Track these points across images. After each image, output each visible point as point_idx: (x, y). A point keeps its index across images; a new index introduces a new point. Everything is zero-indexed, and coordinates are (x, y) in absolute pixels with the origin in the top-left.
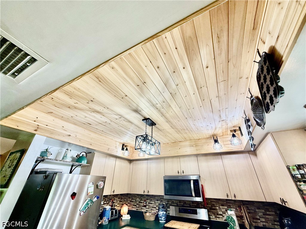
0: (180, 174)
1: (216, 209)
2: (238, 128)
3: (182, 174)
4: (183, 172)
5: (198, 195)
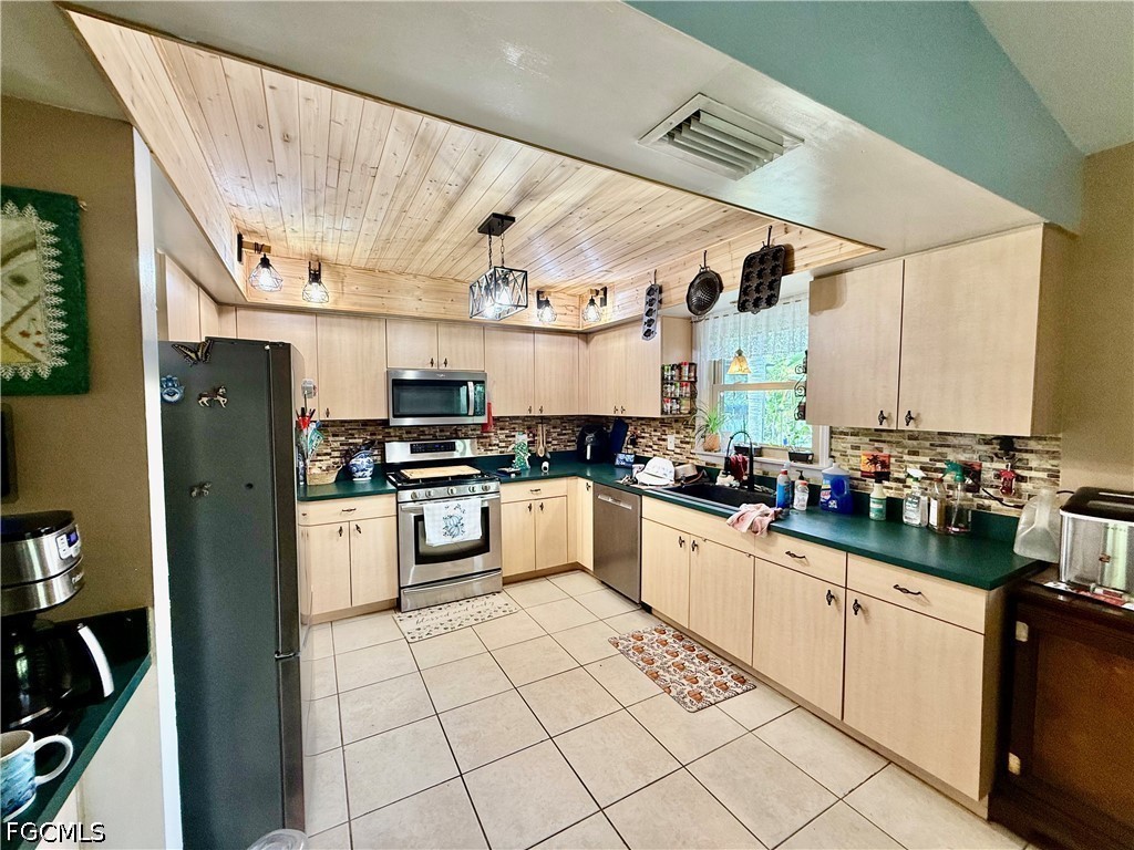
0: (435, 367)
1: (490, 437)
2: (601, 289)
3: (442, 367)
4: (446, 363)
5: (478, 411)
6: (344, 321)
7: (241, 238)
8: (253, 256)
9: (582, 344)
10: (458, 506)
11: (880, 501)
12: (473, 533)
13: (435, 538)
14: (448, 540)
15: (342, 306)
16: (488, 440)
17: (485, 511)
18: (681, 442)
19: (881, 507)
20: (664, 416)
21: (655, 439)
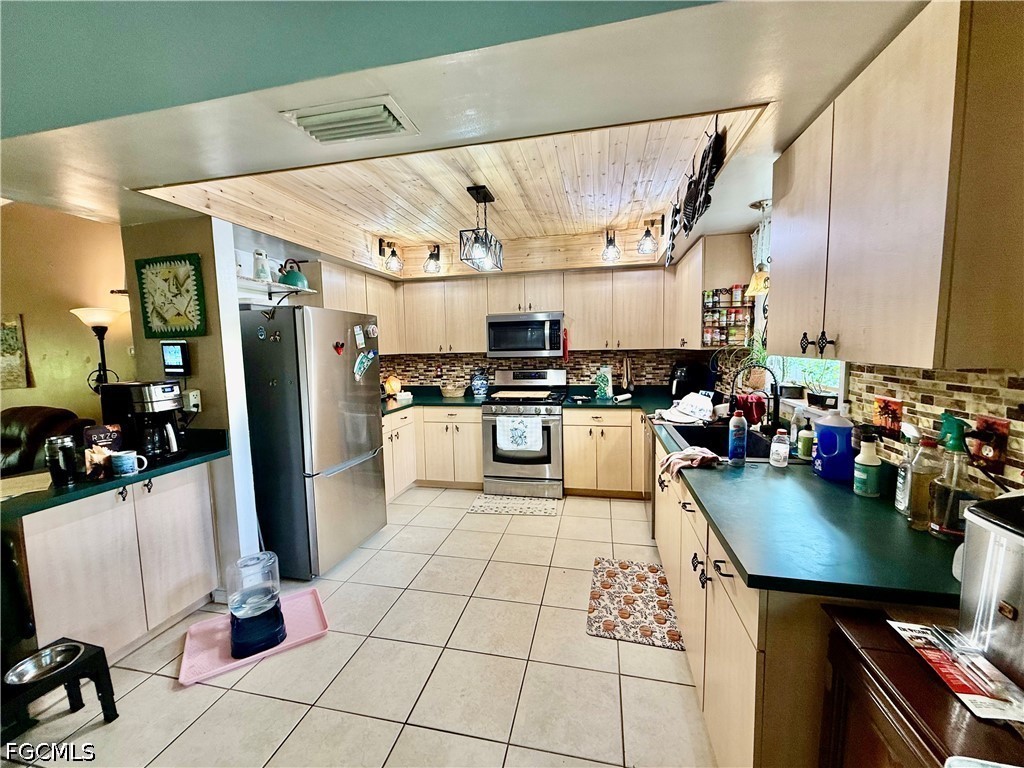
0: (522, 311)
1: (582, 369)
2: (659, 218)
3: (528, 311)
4: (530, 307)
5: (554, 346)
6: (460, 282)
7: (381, 241)
8: (388, 251)
9: (668, 276)
10: (522, 422)
11: (866, 468)
12: (534, 444)
13: (505, 444)
14: (513, 447)
15: (452, 273)
16: (580, 372)
17: (546, 429)
19: (864, 476)
20: (705, 349)
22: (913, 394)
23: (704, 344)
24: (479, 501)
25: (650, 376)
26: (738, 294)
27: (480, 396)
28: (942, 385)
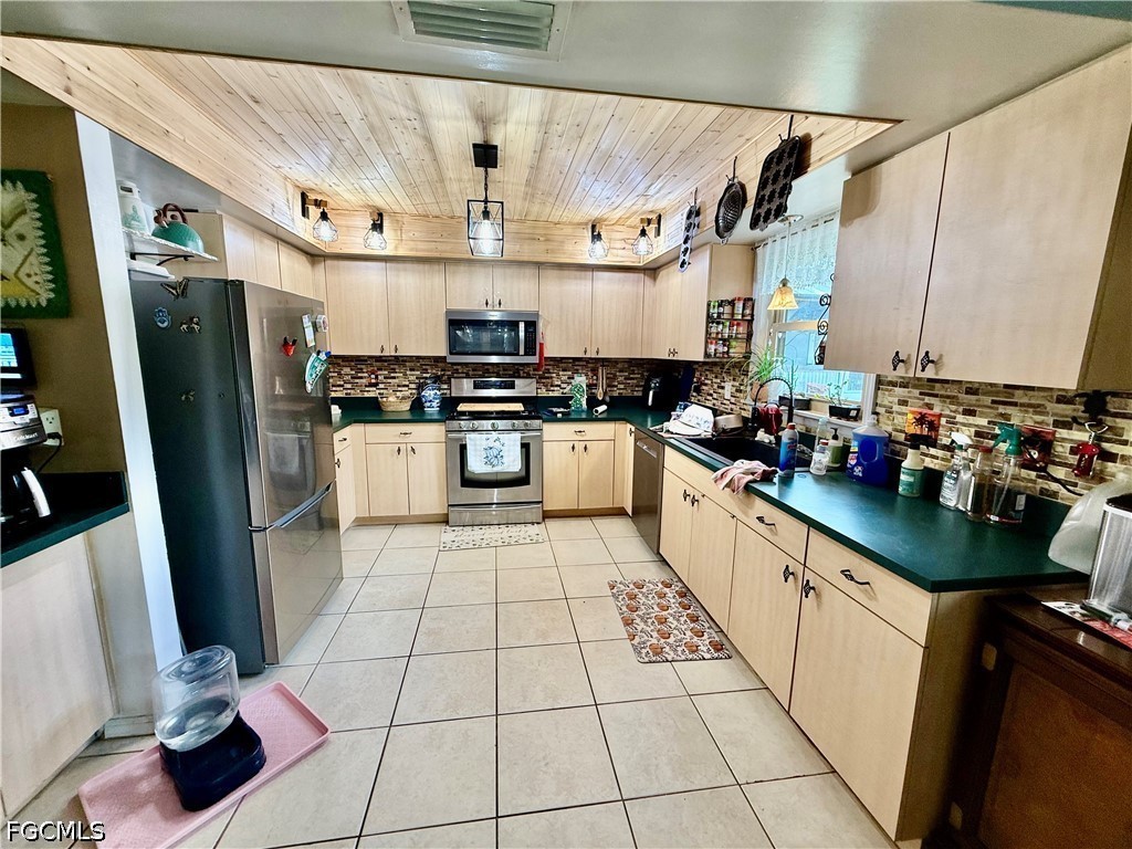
0: (490, 308)
1: (552, 378)
2: (654, 216)
3: (497, 308)
4: (500, 304)
5: (530, 350)
6: (409, 266)
7: (304, 196)
8: (314, 212)
9: (648, 281)
10: (498, 439)
11: (912, 472)
12: (512, 464)
13: (477, 466)
14: (488, 469)
15: (401, 252)
16: (549, 381)
17: (525, 447)
18: (737, 391)
19: (912, 480)
20: (707, 360)
21: (715, 386)
22: (954, 407)
23: (707, 355)
24: (448, 535)
25: (622, 386)
26: (739, 306)
27: (433, 408)
28: (988, 400)
